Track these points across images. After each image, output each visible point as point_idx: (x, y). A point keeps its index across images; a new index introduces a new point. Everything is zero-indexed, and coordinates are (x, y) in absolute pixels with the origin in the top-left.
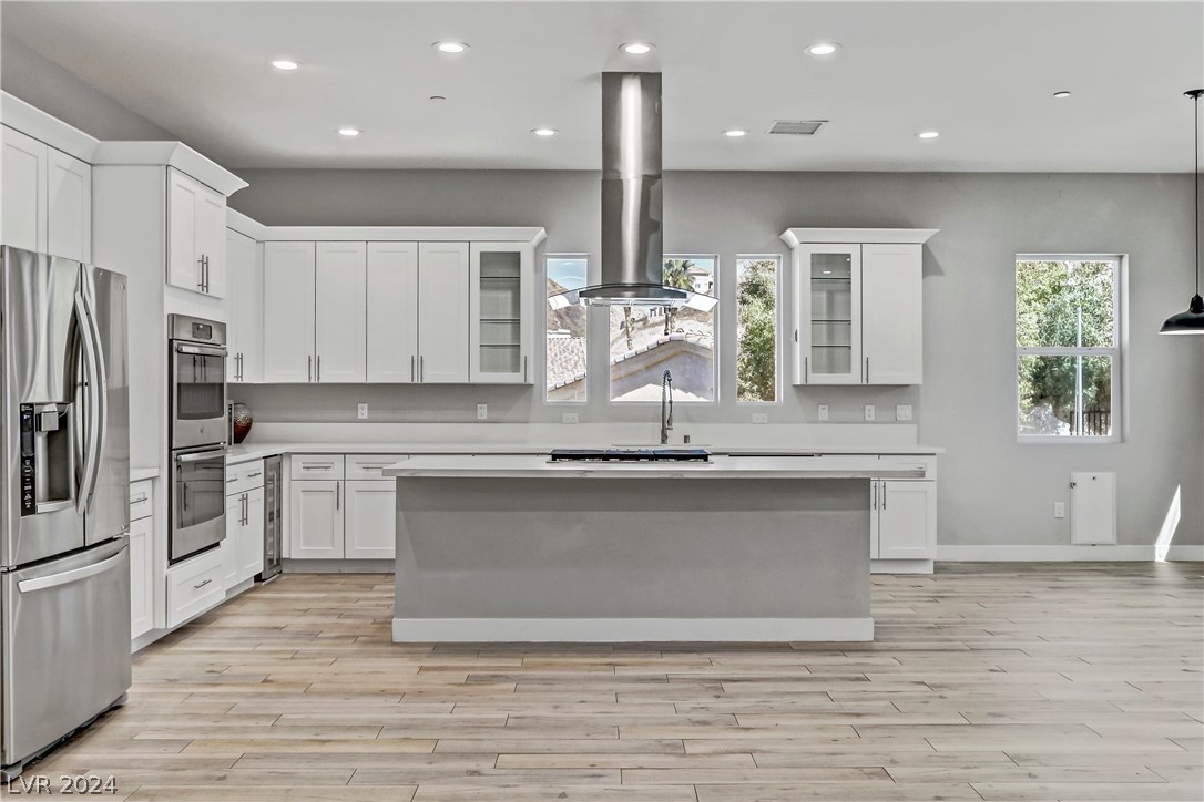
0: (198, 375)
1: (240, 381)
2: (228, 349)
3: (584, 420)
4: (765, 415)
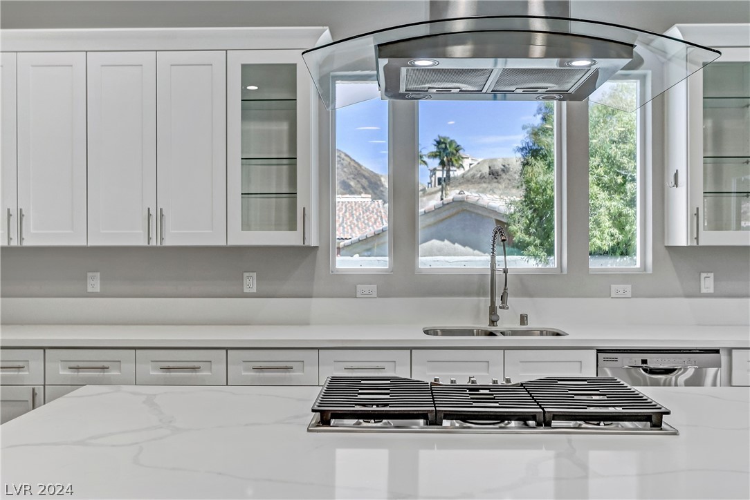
3: (383, 294)
4: (629, 287)
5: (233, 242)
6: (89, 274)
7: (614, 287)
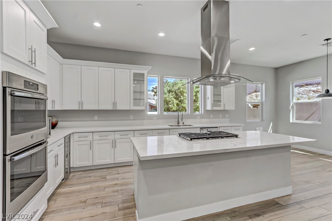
0: (37, 107)
1: (54, 109)
2: (48, 97)
3: (158, 119)
4: (200, 117)
5: (131, 109)
6: (95, 116)
7: (198, 117)
